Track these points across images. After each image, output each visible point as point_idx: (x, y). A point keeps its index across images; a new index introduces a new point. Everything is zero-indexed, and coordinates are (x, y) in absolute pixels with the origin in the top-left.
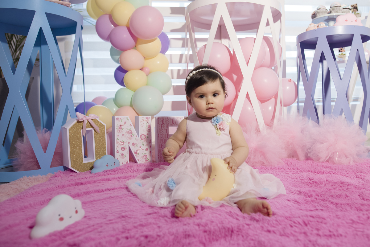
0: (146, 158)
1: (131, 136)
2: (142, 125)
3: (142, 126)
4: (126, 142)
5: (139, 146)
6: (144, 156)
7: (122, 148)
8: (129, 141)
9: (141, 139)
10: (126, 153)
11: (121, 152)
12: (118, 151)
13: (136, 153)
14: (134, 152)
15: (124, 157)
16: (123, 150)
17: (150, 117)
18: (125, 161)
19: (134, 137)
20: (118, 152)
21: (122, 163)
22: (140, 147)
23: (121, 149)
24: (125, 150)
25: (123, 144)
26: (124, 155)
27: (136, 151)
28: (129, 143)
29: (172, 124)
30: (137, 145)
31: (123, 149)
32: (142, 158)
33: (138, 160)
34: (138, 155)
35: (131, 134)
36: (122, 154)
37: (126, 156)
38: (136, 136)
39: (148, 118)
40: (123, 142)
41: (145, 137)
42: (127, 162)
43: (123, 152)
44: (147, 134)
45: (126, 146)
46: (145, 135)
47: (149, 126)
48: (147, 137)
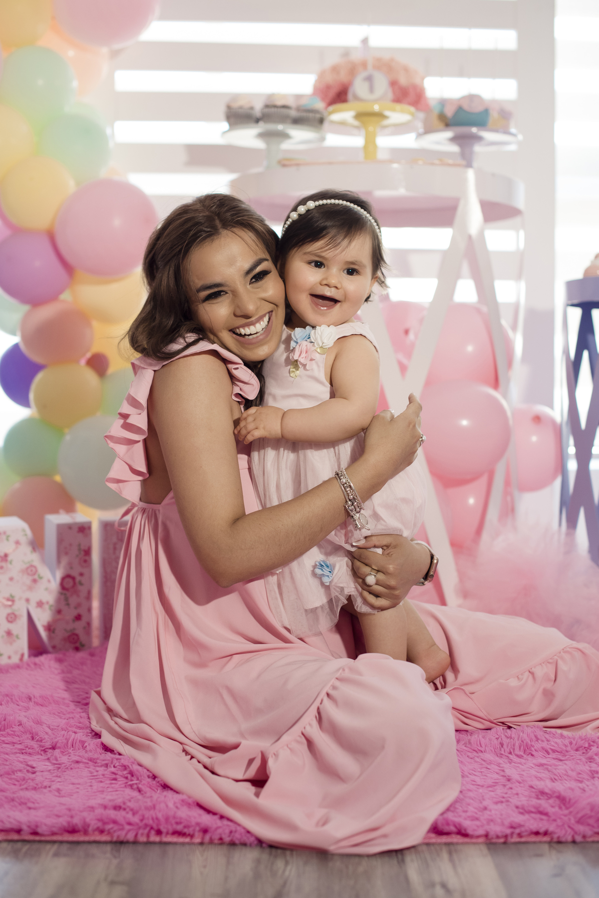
0: (76, 643)
1: (35, 581)
2: (65, 548)
4: (20, 599)
6: (70, 636)
7: (9, 615)
8: (28, 594)
9: (63, 589)
13: (48, 628)
14: (43, 626)
15: (15, 641)
16: (12, 622)
18: (16, 652)
19: (43, 584)
21: (9, 657)
22: (58, 611)
23: (7, 618)
24: (18, 620)
25: (10, 606)
26: (15, 634)
27: (48, 623)
28: (28, 600)
30: (50, 605)
31: (12, 618)
32: (65, 643)
34: (52, 634)
35: (34, 574)
36: (9, 633)
37: (19, 639)
38: (49, 581)
39: (84, 529)
40: (11, 599)
41: (75, 583)
42: (22, 655)
43: (11, 626)
44: (81, 574)
45: (21, 608)
46: (73, 578)
47: (87, 552)
48: (79, 582)
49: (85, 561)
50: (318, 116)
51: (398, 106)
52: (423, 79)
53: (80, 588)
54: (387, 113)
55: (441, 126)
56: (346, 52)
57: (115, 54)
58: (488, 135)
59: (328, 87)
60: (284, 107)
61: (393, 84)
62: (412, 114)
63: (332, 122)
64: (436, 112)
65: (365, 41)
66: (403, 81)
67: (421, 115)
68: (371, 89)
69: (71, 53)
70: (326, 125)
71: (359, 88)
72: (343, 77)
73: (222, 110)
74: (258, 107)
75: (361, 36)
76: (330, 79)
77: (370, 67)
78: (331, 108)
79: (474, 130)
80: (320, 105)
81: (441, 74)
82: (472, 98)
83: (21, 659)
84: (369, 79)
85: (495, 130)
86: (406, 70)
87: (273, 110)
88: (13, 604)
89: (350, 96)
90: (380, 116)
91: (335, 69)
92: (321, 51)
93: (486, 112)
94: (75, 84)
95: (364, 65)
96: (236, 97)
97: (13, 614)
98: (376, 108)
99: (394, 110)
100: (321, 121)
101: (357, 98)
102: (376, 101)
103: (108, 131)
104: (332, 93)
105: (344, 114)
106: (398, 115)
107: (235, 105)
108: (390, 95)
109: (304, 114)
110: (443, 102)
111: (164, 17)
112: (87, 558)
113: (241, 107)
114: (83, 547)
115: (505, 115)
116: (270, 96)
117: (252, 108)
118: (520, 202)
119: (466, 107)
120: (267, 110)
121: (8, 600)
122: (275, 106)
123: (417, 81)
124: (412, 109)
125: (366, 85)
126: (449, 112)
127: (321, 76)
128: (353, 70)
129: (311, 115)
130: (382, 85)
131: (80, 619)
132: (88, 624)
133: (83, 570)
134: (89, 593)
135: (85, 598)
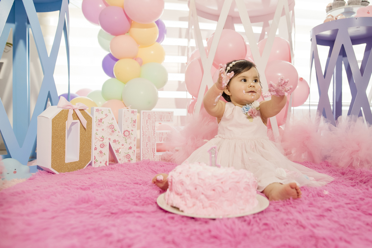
0: (129, 158)
1: (113, 131)
2: (126, 119)
3: (126, 121)
4: (107, 138)
5: (121, 144)
6: (127, 155)
7: (101, 144)
9: (125, 135)
10: (106, 150)
11: (99, 149)
12: (96, 147)
13: (117, 151)
14: (116, 150)
15: (103, 156)
16: (102, 148)
17: (136, 110)
18: (104, 161)
19: (116, 133)
20: (96, 150)
21: (101, 162)
22: (123, 145)
23: (100, 146)
24: (105, 147)
25: (102, 141)
26: (103, 153)
27: (118, 149)
28: (110, 139)
29: (160, 120)
30: (119, 142)
31: (102, 146)
32: (125, 158)
33: (120, 160)
34: (119, 154)
35: (113, 129)
36: (101, 152)
37: (105, 155)
38: (119, 132)
39: (134, 112)
40: (103, 138)
41: (129, 134)
42: (106, 162)
43: (102, 149)
44: (132, 130)
45: (106, 142)
46: (129, 132)
47: (135, 122)
48: (132, 133)
49: (134, 125)
53: (131, 136)
83: (106, 164)
88: (103, 140)
97: (103, 144)
114: (133, 120)
121: (101, 138)
131: (131, 149)
132: (134, 151)
133: (133, 129)
134: (135, 138)
135: (133, 140)
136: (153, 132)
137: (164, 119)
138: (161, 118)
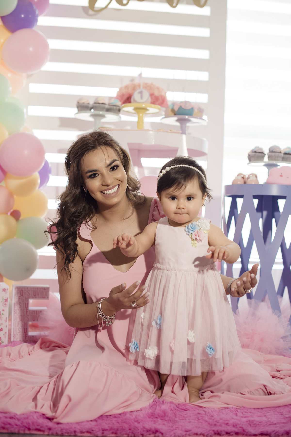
29: (33, 296)
39: (6, 290)
44: (3, 310)
47: (6, 300)
48: (2, 314)
49: (5, 304)
50: (118, 108)
51: (153, 105)
52: (166, 93)
53: (3, 316)
54: (148, 108)
55: (173, 114)
56: (133, 79)
57: (29, 76)
58: (193, 119)
59: (123, 95)
60: (103, 103)
61: (152, 95)
62: (159, 109)
63: (124, 111)
64: (171, 108)
65: (140, 75)
66: (156, 94)
67: (164, 109)
68: (142, 98)
69: (9, 75)
70: (121, 111)
71: (136, 97)
72: (130, 91)
73: (76, 103)
74: (91, 102)
75: (139, 73)
76: (124, 91)
77: (141, 87)
78: (123, 105)
79: (187, 117)
80: (119, 103)
81: (173, 90)
82: (186, 102)
84: (141, 93)
85: (196, 118)
86: (158, 89)
87: (98, 105)
89: (132, 100)
90: (145, 109)
91: (126, 87)
92: (122, 78)
93: (192, 109)
94: (11, 89)
95: (139, 86)
96: (82, 97)
98: (144, 105)
99: (151, 107)
100: (119, 110)
101: (135, 101)
102: (143, 103)
103: (25, 110)
104: (125, 98)
105: (129, 108)
106: (153, 109)
107: (81, 102)
108: (150, 100)
109: (112, 107)
110: (174, 104)
111: (52, 60)
112: (6, 303)
113: (84, 103)
114: (4, 298)
115: (201, 111)
116: (97, 98)
117: (89, 103)
118: (206, 150)
119: (183, 107)
120: (95, 105)
122: (99, 103)
123: (163, 94)
124: (159, 107)
125: (140, 95)
126: (176, 109)
127: (121, 89)
128: (134, 88)
129: (115, 107)
130: (146, 96)
131: (2, 330)
132: (6, 332)
133: (4, 308)
134: (6, 319)
135: (5, 321)
136: (25, 311)
137: (38, 295)
138: (35, 294)
